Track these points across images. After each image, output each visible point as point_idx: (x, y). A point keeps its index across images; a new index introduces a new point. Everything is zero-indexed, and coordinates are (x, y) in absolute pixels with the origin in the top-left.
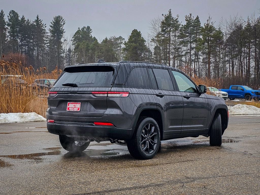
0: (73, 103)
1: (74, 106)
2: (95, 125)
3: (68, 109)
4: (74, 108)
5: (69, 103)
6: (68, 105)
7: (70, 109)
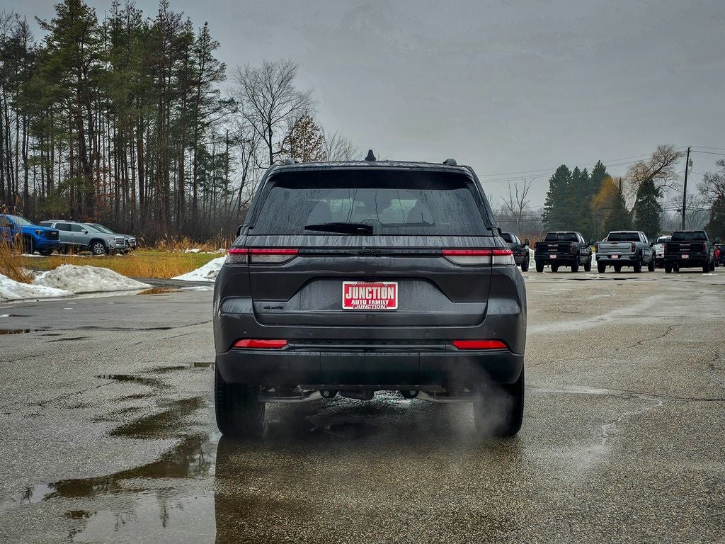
0: (366, 286)
1: (371, 292)
2: (457, 349)
3: (348, 302)
4: (372, 299)
5: (347, 287)
6: (347, 292)
7: (353, 302)
